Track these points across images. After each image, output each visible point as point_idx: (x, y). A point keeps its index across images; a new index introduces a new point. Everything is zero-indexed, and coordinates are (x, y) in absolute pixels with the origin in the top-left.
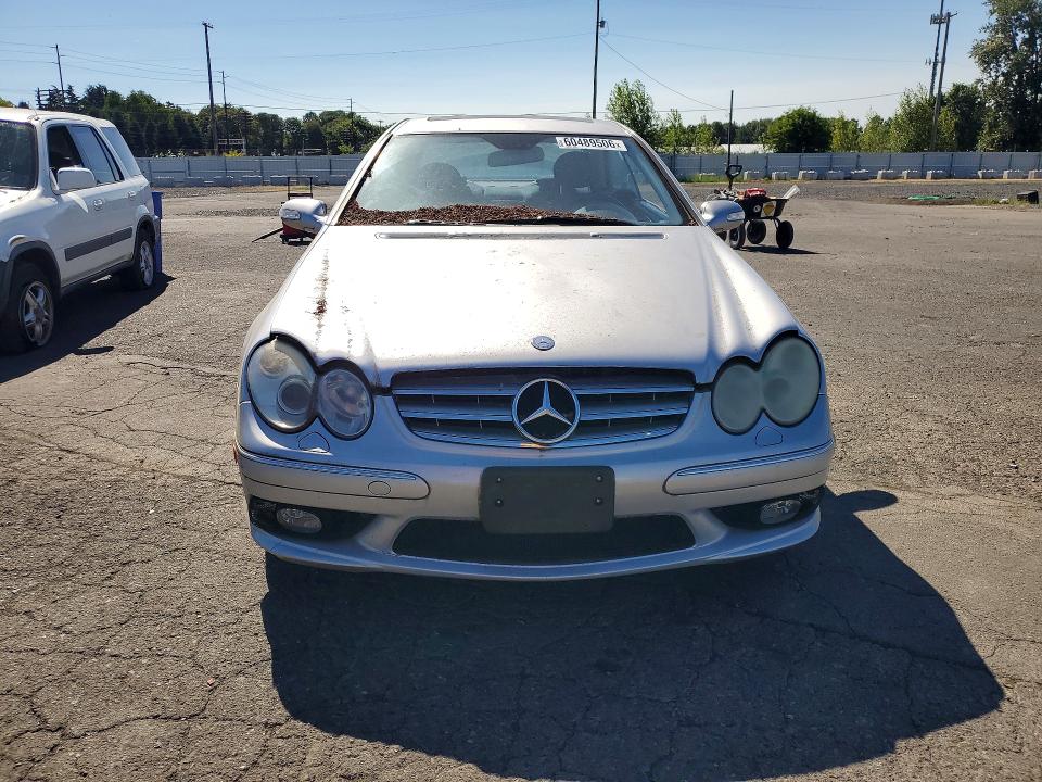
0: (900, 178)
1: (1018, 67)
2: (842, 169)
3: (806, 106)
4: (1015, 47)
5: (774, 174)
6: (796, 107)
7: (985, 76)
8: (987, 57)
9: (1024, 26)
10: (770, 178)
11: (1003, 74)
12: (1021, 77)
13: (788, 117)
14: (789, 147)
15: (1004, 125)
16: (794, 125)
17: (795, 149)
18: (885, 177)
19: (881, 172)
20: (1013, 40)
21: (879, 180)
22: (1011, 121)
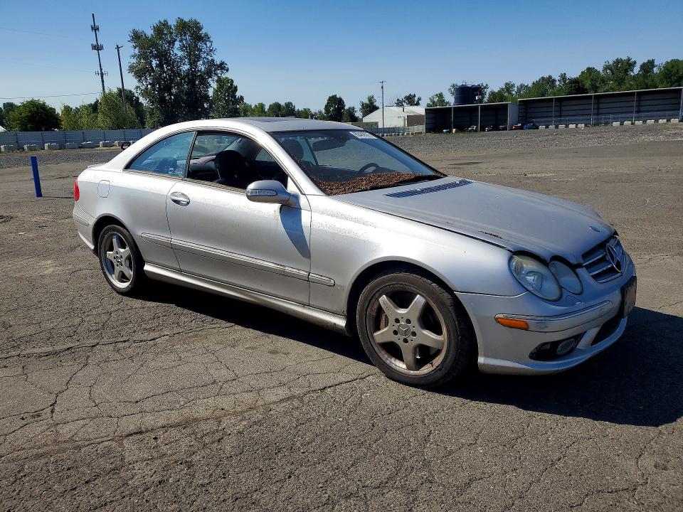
0: (114, 146)
1: (157, 80)
2: (75, 142)
3: (36, 99)
4: (152, 68)
5: (25, 147)
6: (30, 100)
7: (140, 85)
8: (140, 73)
9: (155, 57)
10: (24, 150)
11: (150, 84)
12: (160, 86)
13: (24, 105)
14: (31, 127)
15: (157, 113)
16: (30, 112)
17: (36, 128)
18: (105, 145)
19: (101, 143)
20: (150, 63)
21: (101, 148)
22: (161, 111)
